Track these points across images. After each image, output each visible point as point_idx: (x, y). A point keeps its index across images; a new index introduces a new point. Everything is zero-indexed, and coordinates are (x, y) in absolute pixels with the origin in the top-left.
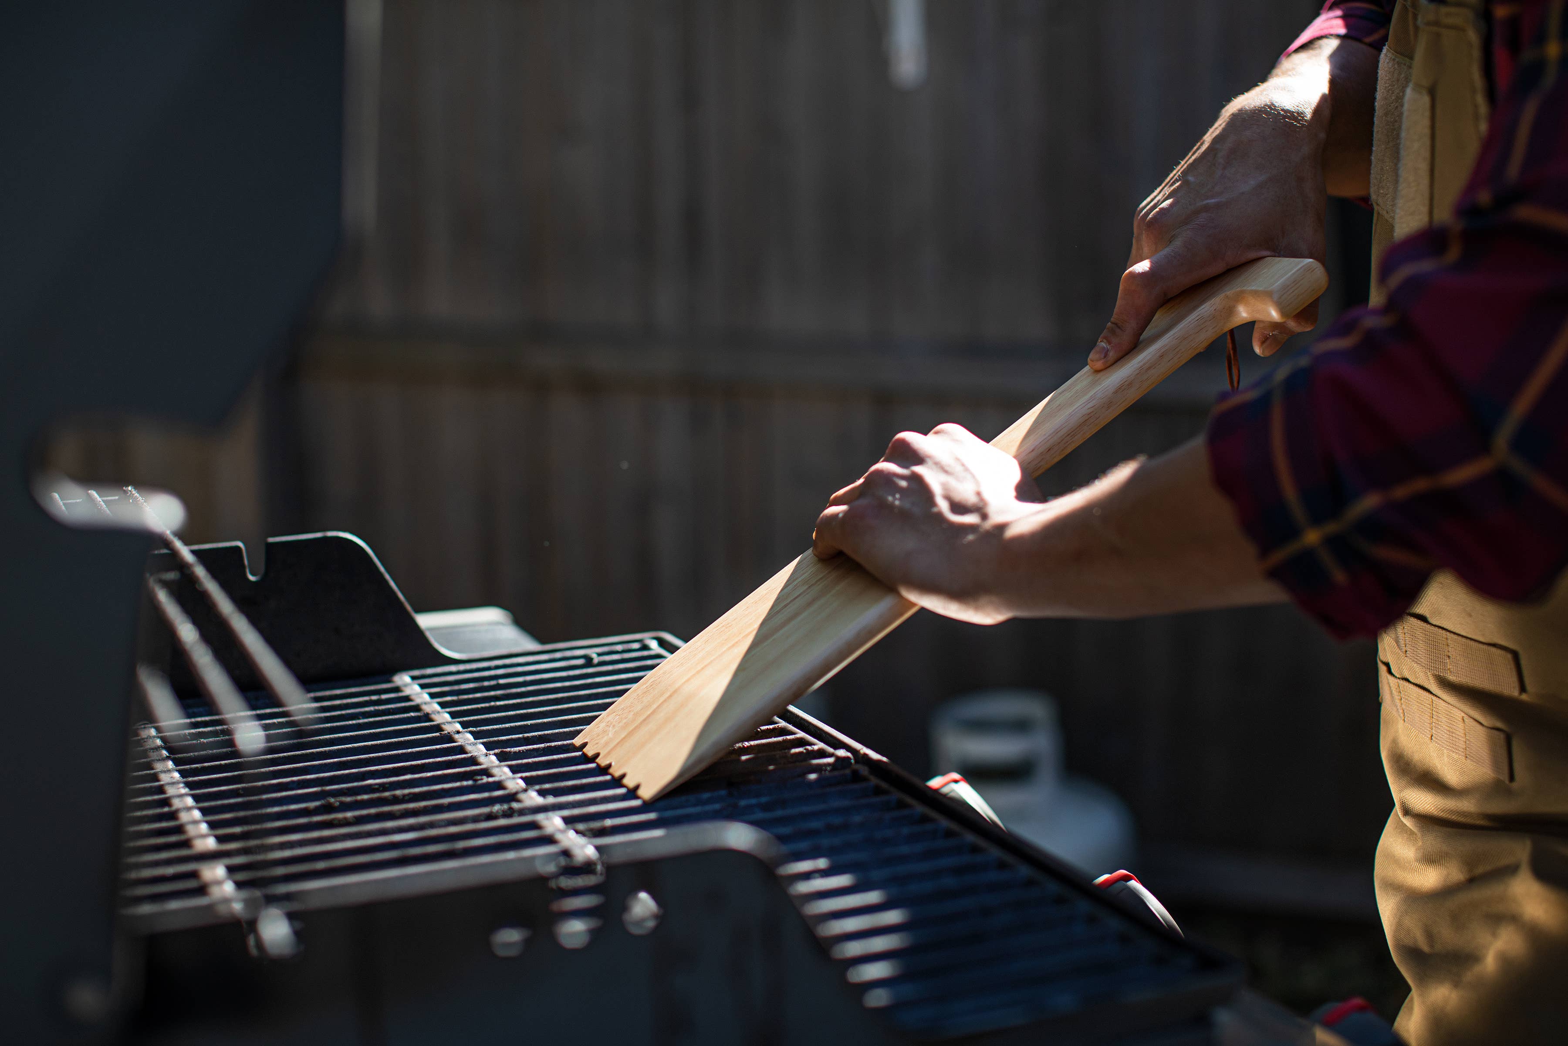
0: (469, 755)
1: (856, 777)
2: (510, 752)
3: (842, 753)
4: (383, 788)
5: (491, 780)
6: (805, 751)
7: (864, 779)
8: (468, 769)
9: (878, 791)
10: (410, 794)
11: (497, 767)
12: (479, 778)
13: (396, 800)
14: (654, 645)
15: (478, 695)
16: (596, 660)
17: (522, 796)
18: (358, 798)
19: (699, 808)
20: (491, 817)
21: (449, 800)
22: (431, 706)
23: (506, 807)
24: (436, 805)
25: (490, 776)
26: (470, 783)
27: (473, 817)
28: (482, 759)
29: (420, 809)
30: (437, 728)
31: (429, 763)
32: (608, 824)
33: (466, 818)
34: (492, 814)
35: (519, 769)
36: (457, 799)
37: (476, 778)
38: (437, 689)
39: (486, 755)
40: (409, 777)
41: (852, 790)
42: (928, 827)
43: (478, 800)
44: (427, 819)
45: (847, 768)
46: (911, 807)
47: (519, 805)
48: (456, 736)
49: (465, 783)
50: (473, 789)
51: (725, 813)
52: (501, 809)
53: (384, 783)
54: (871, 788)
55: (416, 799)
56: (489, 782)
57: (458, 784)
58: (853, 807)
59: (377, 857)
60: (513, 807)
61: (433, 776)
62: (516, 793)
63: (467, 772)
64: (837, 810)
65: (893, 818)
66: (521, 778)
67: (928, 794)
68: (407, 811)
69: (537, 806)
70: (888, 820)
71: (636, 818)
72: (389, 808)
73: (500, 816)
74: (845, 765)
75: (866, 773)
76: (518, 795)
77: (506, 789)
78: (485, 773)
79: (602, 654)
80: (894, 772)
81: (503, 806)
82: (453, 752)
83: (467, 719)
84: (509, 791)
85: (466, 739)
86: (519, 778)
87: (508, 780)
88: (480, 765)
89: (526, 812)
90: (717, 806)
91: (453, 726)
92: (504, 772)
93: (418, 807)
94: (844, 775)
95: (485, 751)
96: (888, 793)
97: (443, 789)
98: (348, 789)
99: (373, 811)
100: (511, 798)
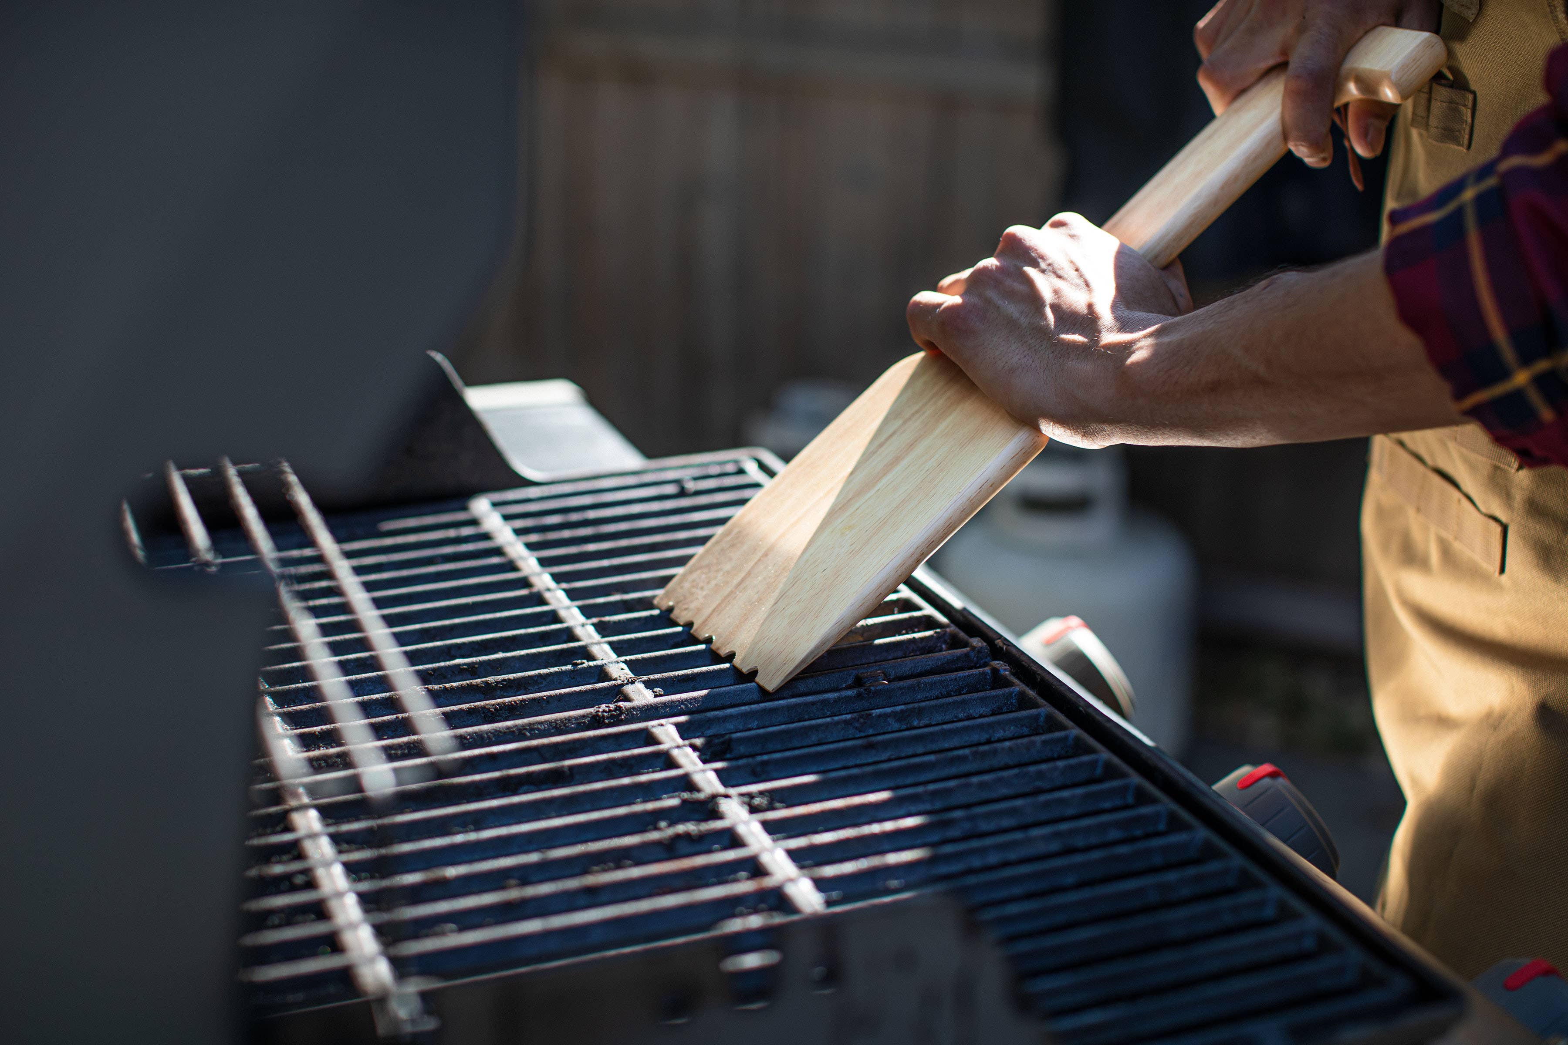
0: (564, 625)
1: (998, 681)
2: (609, 622)
4: (472, 671)
5: (592, 663)
6: (935, 635)
7: (1008, 684)
8: (565, 646)
9: (1024, 702)
10: (504, 680)
11: (596, 644)
12: (579, 661)
13: (489, 691)
14: (751, 468)
15: (566, 534)
16: (691, 486)
17: (629, 689)
18: (447, 685)
19: (829, 719)
20: (596, 722)
21: (548, 693)
22: (516, 549)
23: (612, 706)
24: (534, 699)
25: (591, 658)
26: (569, 667)
27: (576, 718)
28: (579, 631)
29: (517, 704)
30: (525, 583)
31: (521, 636)
32: (730, 740)
33: (569, 720)
34: (598, 715)
35: (622, 648)
36: (558, 692)
37: (576, 661)
38: (520, 524)
39: (583, 625)
40: (500, 655)
41: (994, 697)
42: (1086, 758)
43: (580, 692)
44: (526, 721)
45: (985, 665)
46: (1064, 728)
47: (628, 705)
48: (547, 595)
49: (564, 668)
50: (574, 678)
51: (857, 725)
52: (607, 709)
53: (473, 663)
54: (1015, 696)
55: (511, 687)
56: (590, 667)
57: (556, 669)
58: (999, 723)
59: (477, 777)
60: (620, 707)
61: (528, 655)
62: (622, 685)
63: (562, 651)
64: (981, 727)
65: (1044, 742)
66: (625, 662)
67: (1081, 709)
68: (503, 706)
69: (647, 706)
70: (1038, 745)
71: (762, 731)
72: (482, 703)
73: (607, 721)
74: (982, 659)
75: (1007, 673)
76: (624, 688)
77: (611, 679)
78: (585, 653)
79: (696, 479)
80: (1039, 674)
81: (610, 705)
82: (545, 619)
83: (557, 569)
84: (614, 682)
85: (559, 600)
86: (623, 662)
87: (611, 665)
88: (578, 640)
89: (635, 713)
90: (849, 716)
91: (543, 580)
92: (606, 653)
93: (515, 702)
94: (984, 673)
95: (582, 619)
96: (1036, 705)
97: (540, 675)
98: (434, 670)
99: (465, 706)
100: (617, 693)
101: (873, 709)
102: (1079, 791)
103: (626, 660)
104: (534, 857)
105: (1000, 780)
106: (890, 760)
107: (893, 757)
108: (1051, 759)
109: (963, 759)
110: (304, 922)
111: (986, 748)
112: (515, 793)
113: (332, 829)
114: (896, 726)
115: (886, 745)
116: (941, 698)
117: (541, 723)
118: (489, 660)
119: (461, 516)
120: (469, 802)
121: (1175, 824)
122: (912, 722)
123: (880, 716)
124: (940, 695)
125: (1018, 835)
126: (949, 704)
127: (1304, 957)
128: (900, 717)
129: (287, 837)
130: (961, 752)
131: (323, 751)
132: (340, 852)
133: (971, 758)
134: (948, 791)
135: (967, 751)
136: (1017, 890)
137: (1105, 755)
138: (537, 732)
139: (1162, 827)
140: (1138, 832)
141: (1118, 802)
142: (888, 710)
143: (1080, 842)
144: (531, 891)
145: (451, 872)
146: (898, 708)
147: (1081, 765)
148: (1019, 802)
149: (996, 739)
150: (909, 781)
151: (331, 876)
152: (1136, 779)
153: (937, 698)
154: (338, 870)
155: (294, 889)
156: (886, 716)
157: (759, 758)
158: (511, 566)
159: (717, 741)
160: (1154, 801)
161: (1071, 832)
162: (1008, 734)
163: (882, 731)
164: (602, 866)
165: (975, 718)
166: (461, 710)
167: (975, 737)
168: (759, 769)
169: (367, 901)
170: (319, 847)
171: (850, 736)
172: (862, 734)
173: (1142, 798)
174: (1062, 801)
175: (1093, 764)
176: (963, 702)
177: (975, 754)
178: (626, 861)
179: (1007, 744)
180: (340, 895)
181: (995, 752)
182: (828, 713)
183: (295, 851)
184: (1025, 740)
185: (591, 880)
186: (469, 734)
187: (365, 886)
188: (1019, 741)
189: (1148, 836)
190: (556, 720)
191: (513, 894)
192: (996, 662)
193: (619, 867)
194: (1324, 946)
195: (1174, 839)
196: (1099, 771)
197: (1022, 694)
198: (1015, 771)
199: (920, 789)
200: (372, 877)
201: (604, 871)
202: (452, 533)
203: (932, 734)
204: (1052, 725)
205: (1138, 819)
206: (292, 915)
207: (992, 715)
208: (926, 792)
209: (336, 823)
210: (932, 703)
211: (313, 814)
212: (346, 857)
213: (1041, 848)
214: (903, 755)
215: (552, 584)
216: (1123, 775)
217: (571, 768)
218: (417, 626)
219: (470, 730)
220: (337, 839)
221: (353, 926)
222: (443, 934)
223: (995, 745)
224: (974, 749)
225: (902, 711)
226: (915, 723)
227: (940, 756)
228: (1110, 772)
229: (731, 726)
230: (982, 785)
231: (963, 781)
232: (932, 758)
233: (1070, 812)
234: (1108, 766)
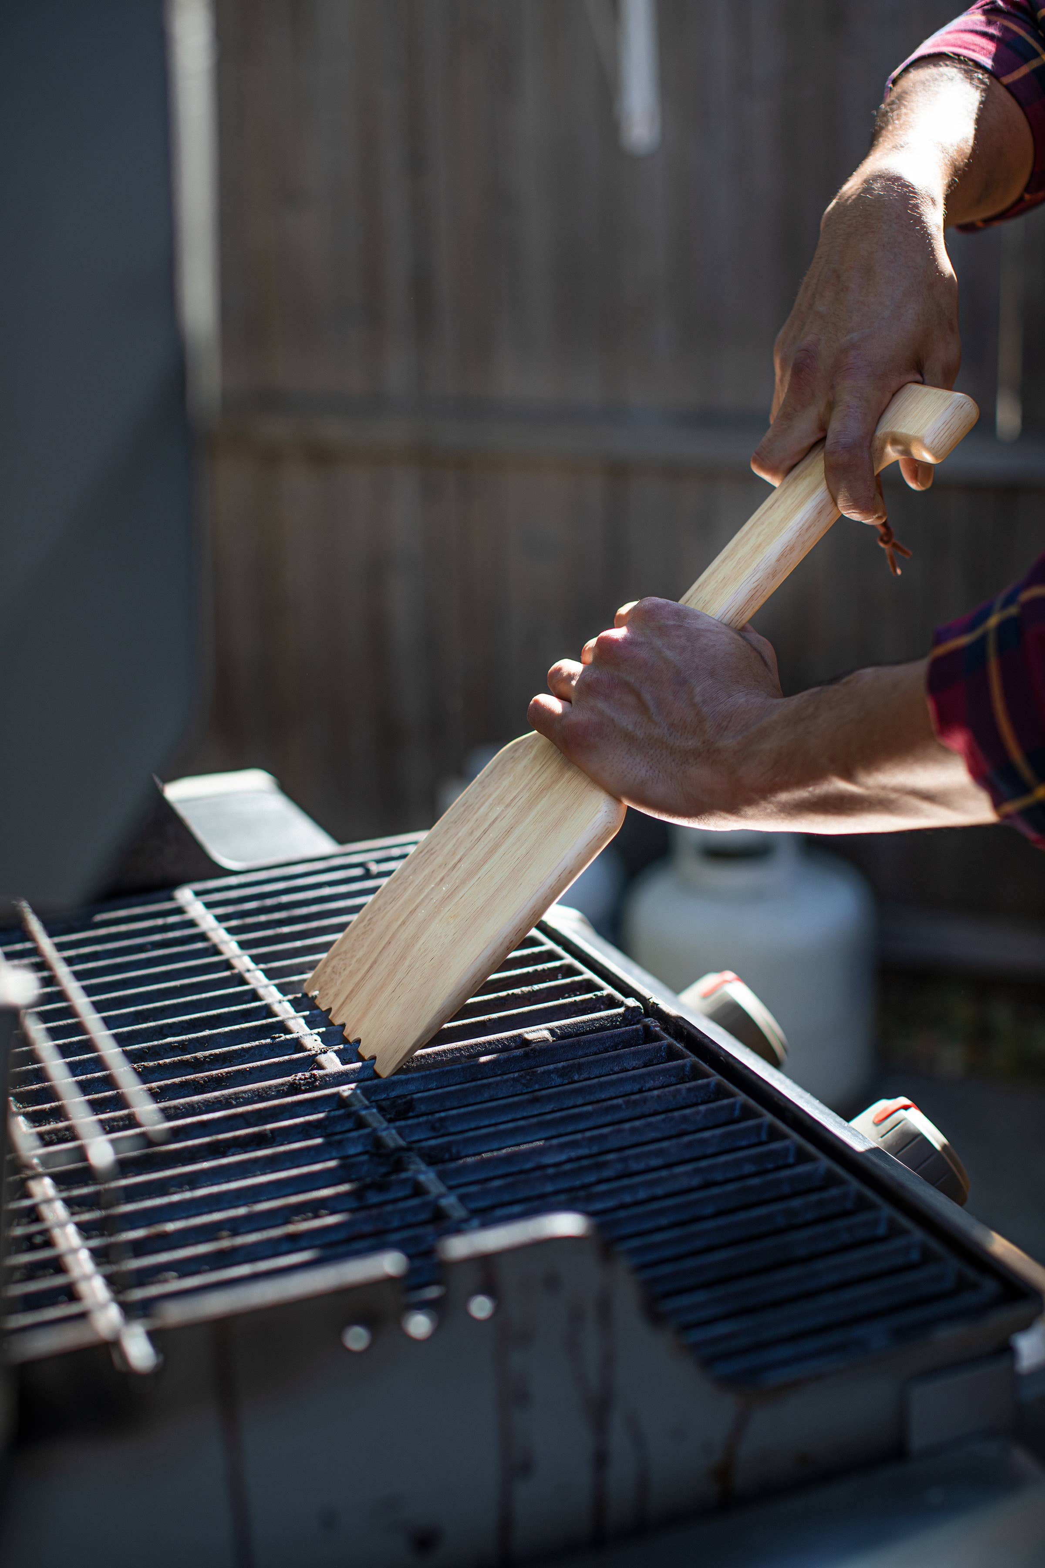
0: (263, 1003)
1: (649, 1036)
3: (631, 1002)
4: (183, 1048)
5: (288, 1037)
6: (594, 997)
7: (657, 1038)
8: (264, 1022)
9: (672, 1054)
10: (211, 1055)
11: (292, 1018)
12: (277, 1035)
13: (198, 1065)
15: (263, 918)
16: (374, 868)
17: (322, 1058)
18: (161, 1062)
19: (499, 1078)
20: (294, 1089)
21: (251, 1065)
22: (219, 934)
23: (307, 1074)
24: (238, 1071)
25: (288, 1031)
26: (269, 1041)
27: (276, 1087)
28: (276, 1008)
29: (223, 1076)
30: (227, 965)
31: (225, 1013)
32: (412, 1100)
33: (270, 1088)
34: (295, 1083)
35: (315, 1021)
36: (259, 1063)
37: (274, 1035)
38: (220, 911)
39: (280, 1002)
40: (207, 1032)
41: (646, 1051)
42: (725, 1102)
43: (279, 1063)
44: (231, 1091)
45: (638, 1022)
46: (706, 1076)
47: (321, 1072)
48: (247, 976)
49: (263, 1042)
50: (273, 1050)
51: (524, 1081)
52: (303, 1077)
53: (183, 1041)
54: (664, 1049)
55: (217, 1061)
56: (287, 1040)
57: (257, 1043)
58: (649, 1074)
59: (190, 1143)
60: (314, 1075)
61: (231, 1031)
62: (316, 1055)
63: (262, 1026)
64: (633, 1079)
65: (689, 1090)
66: (318, 1034)
67: (722, 1058)
68: (211, 1079)
69: (338, 1072)
70: (684, 1092)
71: (440, 1091)
72: (192, 1077)
73: (303, 1088)
74: (636, 1017)
75: (658, 1029)
76: (317, 1057)
77: (305, 1050)
78: (283, 1028)
79: (379, 861)
80: (685, 1029)
81: (305, 1073)
82: (246, 998)
83: (255, 951)
84: (309, 1052)
85: (258, 980)
86: (316, 1034)
87: (306, 1037)
88: (276, 1016)
89: (328, 1079)
90: (516, 1075)
91: (243, 962)
92: (301, 1026)
93: (221, 1074)
94: (637, 1030)
95: (279, 996)
96: (682, 1057)
97: (243, 1049)
98: (149, 1048)
99: (177, 1080)
100: (312, 1062)
101: (538, 1067)
102: (718, 1132)
103: (319, 1032)
104: (242, 1211)
105: (650, 1125)
106: (553, 1112)
107: (555, 1109)
108: (696, 1104)
109: (617, 1107)
110: (44, 1276)
111: (637, 1096)
112: (224, 1155)
113: (65, 1194)
114: (559, 1081)
115: (550, 1098)
116: (598, 1054)
117: (245, 1092)
118: (197, 1037)
119: (167, 906)
120: (184, 1165)
121: (802, 1157)
122: (573, 1077)
123: (543, 1073)
124: (598, 1051)
125: (664, 1173)
126: (605, 1059)
127: (911, 1267)
128: (562, 1073)
129: (26, 1203)
130: (615, 1102)
131: (53, 1126)
132: (73, 1214)
133: (624, 1106)
134: (603, 1137)
135: (620, 1101)
136: (663, 1221)
137: (742, 1097)
138: (242, 1100)
139: (791, 1160)
140: (770, 1166)
141: (754, 1140)
142: (552, 1067)
143: (719, 1176)
144: (240, 1240)
145: (171, 1227)
146: (560, 1065)
147: (721, 1108)
148: (665, 1144)
149: (647, 1088)
150: (570, 1129)
151: (65, 1235)
152: (769, 1117)
153: (596, 1054)
154: (71, 1229)
155: (33, 1248)
156: (549, 1072)
157: (437, 1115)
158: (215, 950)
159: (400, 1101)
160: (784, 1137)
161: (711, 1168)
162: (657, 1084)
163: (546, 1086)
164: (303, 1216)
165: (629, 1070)
166: (174, 1084)
167: (628, 1088)
168: (437, 1125)
169: (100, 1256)
170: (54, 1212)
171: (518, 1092)
172: (529, 1090)
173: (775, 1135)
174: (703, 1141)
175: (732, 1106)
176: (618, 1056)
177: (627, 1103)
178: (322, 1211)
179: (656, 1092)
180: (74, 1251)
181: (645, 1100)
182: (499, 1072)
183: (33, 1215)
184: (672, 1088)
185: (291, 1228)
186: (182, 1105)
187: (95, 1243)
188: (667, 1089)
189: (778, 1169)
190: (258, 1089)
191: (225, 1243)
192: (647, 1020)
193: (317, 1216)
194: (927, 1257)
195: (801, 1169)
196: (737, 1113)
197: (670, 1047)
198: (663, 1116)
199: (579, 1136)
200: (102, 1235)
201: (305, 1220)
202: (160, 922)
203: (590, 1086)
204: (697, 1073)
205: (770, 1154)
206: (33, 1271)
207: (645, 1066)
208: (583, 1139)
209: (68, 1189)
210: (591, 1058)
211: (47, 1181)
212: (77, 1218)
213: (684, 1183)
214: (565, 1106)
215: (252, 966)
216: (758, 1115)
217: (273, 1131)
218: (132, 1009)
219: (182, 1101)
220: (69, 1203)
221: (88, 1278)
222: (165, 1281)
223: (646, 1094)
224: (627, 1098)
225: (563, 1067)
226: (576, 1078)
227: (595, 1106)
228: (747, 1113)
229: (412, 1087)
230: (633, 1130)
231: (616, 1127)
232: (589, 1108)
233: (710, 1150)
234: (745, 1108)
